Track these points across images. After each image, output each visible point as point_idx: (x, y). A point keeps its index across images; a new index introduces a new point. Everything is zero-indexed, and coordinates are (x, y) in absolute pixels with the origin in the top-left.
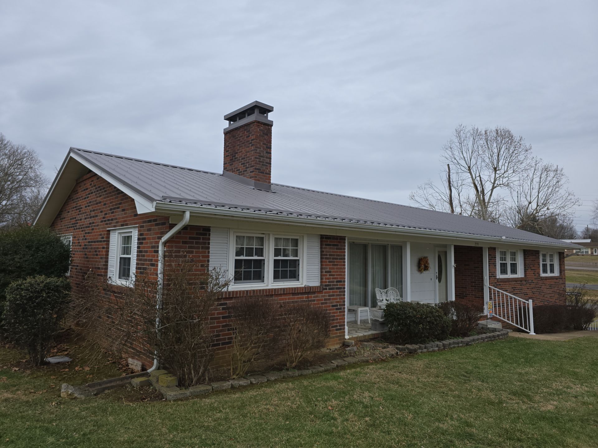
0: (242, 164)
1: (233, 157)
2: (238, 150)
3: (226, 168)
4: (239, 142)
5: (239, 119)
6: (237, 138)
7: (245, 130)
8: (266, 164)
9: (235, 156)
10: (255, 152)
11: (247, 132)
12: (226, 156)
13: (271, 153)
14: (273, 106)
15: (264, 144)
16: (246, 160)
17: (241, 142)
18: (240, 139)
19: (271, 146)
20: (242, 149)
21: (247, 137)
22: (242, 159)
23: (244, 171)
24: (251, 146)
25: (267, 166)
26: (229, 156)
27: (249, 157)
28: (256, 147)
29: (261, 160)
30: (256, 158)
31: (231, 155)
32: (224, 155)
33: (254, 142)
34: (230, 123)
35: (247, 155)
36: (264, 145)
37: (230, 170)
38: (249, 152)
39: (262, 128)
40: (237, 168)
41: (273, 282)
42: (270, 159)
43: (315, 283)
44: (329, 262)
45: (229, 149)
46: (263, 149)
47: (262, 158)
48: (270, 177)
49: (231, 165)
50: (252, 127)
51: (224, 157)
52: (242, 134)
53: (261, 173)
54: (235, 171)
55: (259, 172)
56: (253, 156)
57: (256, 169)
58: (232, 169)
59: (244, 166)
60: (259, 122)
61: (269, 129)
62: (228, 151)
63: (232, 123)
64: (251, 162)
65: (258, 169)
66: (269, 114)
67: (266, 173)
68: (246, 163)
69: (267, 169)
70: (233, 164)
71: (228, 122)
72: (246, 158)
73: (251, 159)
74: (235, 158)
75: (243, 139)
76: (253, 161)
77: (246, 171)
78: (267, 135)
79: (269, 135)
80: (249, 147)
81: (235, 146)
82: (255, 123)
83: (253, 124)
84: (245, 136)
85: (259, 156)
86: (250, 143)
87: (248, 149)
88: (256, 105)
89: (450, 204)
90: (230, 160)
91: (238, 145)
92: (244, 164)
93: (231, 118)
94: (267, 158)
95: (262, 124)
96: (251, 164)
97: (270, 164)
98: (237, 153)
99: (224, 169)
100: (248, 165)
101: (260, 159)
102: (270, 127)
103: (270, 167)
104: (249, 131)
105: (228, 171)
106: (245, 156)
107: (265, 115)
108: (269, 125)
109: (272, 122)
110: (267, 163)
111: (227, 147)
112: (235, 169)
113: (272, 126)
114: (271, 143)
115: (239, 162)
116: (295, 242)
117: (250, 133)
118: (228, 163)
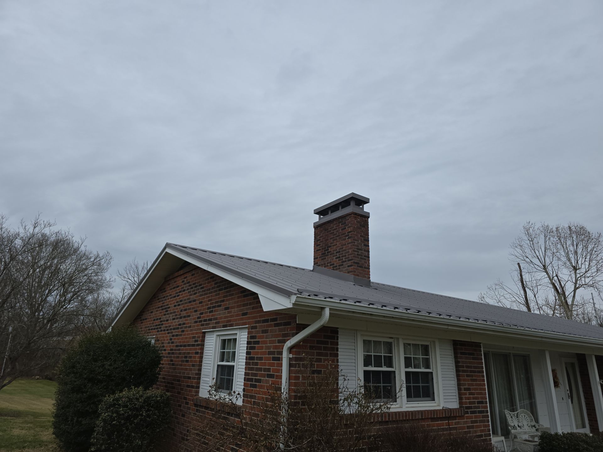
0: (336, 258)
1: (325, 251)
2: (332, 243)
3: (317, 263)
4: (333, 235)
5: (331, 213)
6: (331, 231)
7: (339, 223)
8: (365, 258)
9: (328, 250)
10: (353, 245)
11: (342, 225)
12: (317, 251)
13: (368, 246)
14: (369, 198)
15: (361, 236)
16: (342, 254)
17: (335, 235)
18: (334, 232)
19: (368, 238)
20: (337, 242)
21: (342, 230)
22: (336, 253)
23: (339, 266)
24: (348, 239)
25: (365, 259)
26: (320, 250)
27: (345, 250)
28: (354, 240)
29: (360, 253)
30: (354, 251)
31: (322, 249)
32: (315, 249)
33: (351, 235)
34: (320, 218)
35: (342, 248)
36: (361, 238)
37: (322, 265)
38: (345, 245)
39: (359, 220)
40: (331, 262)
41: (406, 402)
42: (369, 252)
43: (454, 404)
44: (467, 376)
45: (320, 242)
46: (361, 241)
47: (360, 251)
48: (369, 272)
49: (322, 259)
50: (348, 219)
51: (314, 252)
52: (336, 227)
53: (360, 267)
54: (328, 266)
55: (358, 266)
56: (351, 248)
57: (354, 262)
58: (325, 264)
59: (339, 260)
60: (356, 214)
61: (366, 220)
62: (320, 245)
63: (322, 216)
64: (349, 255)
65: (356, 263)
66: (365, 205)
67: (365, 268)
68: (342, 257)
69: (366, 263)
70: (325, 258)
71: (318, 216)
72: (342, 251)
73: (349, 252)
74: (328, 253)
75: (337, 231)
76: (351, 254)
77: (342, 265)
78: (364, 227)
79: (366, 227)
80: (345, 240)
81: (327, 240)
82: (352, 215)
83: (350, 216)
84: (340, 229)
85: (358, 249)
86: (347, 236)
87: (344, 242)
88: (352, 197)
89: (527, 307)
90: (322, 254)
91: (331, 239)
92: (339, 257)
93: (321, 212)
94: (365, 251)
95: (359, 216)
96: (349, 257)
97: (369, 257)
98: (330, 246)
99: (314, 264)
100: (345, 259)
101: (358, 252)
102: (366, 219)
103: (369, 260)
104: (345, 223)
105: (319, 266)
106: (340, 249)
107: (361, 206)
108: (366, 217)
109: (369, 213)
110: (365, 256)
111: (317, 241)
112: (328, 263)
113: (369, 217)
114: (368, 235)
115: (333, 256)
116: (426, 350)
117: (346, 226)
118: (320, 257)
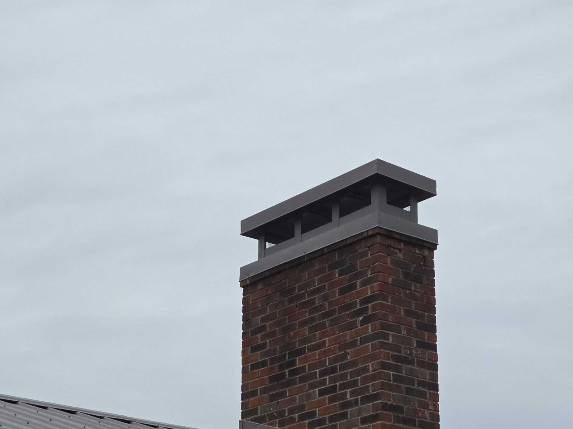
0: (321, 393)
1: (281, 367)
2: (305, 341)
3: (255, 411)
4: (311, 312)
6: (301, 296)
7: (332, 267)
9: (293, 363)
10: (382, 345)
11: (341, 273)
12: (253, 367)
13: (434, 348)
14: (435, 180)
15: (409, 313)
16: (343, 377)
17: (317, 310)
18: (312, 302)
19: (434, 320)
20: (323, 335)
21: (343, 291)
22: (322, 374)
23: (332, 419)
24: (363, 322)
25: (423, 394)
26: (264, 364)
27: (353, 364)
28: (384, 326)
29: (403, 374)
30: (384, 366)
31: (273, 361)
32: (244, 362)
33: (374, 308)
34: (262, 247)
35: (344, 357)
36: (409, 319)
37: (272, 417)
38: (353, 344)
39: (400, 255)
40: (302, 407)
42: (434, 367)
45: (263, 337)
46: (409, 331)
47: (404, 366)
49: (273, 398)
50: (364, 254)
51: (244, 370)
52: (320, 281)
53: (405, 421)
54: (292, 420)
55: (397, 420)
56: (372, 357)
57: (385, 407)
58: (281, 414)
59: (331, 400)
60: (389, 235)
61: (424, 257)
62: (263, 346)
63: (269, 245)
64: (365, 380)
65: (393, 408)
68: (342, 387)
69: (426, 406)
70: (282, 395)
72: (342, 368)
73: (366, 369)
74: (293, 373)
75: (326, 298)
76: (374, 377)
77: (344, 416)
78: (418, 280)
79: (425, 282)
80: (351, 326)
81: (290, 328)
82: (378, 239)
83: (369, 242)
84: (337, 290)
85: (397, 358)
86: (359, 313)
87: (348, 336)
88: (377, 174)
90: (271, 379)
91: (303, 324)
92: (333, 389)
93: (267, 229)
94: (421, 364)
95: (400, 241)
96: (366, 389)
98: (301, 352)
99: (244, 415)
100: (352, 394)
101: (397, 369)
102: (426, 253)
103: (436, 398)
104: (353, 267)
105: (261, 420)
106: (335, 360)
107: (408, 209)
108: (425, 244)
109: (435, 232)
111: (255, 332)
112: (291, 411)
113: (434, 246)
114: (434, 310)
115: (312, 386)
117: (357, 276)
118: (263, 391)
